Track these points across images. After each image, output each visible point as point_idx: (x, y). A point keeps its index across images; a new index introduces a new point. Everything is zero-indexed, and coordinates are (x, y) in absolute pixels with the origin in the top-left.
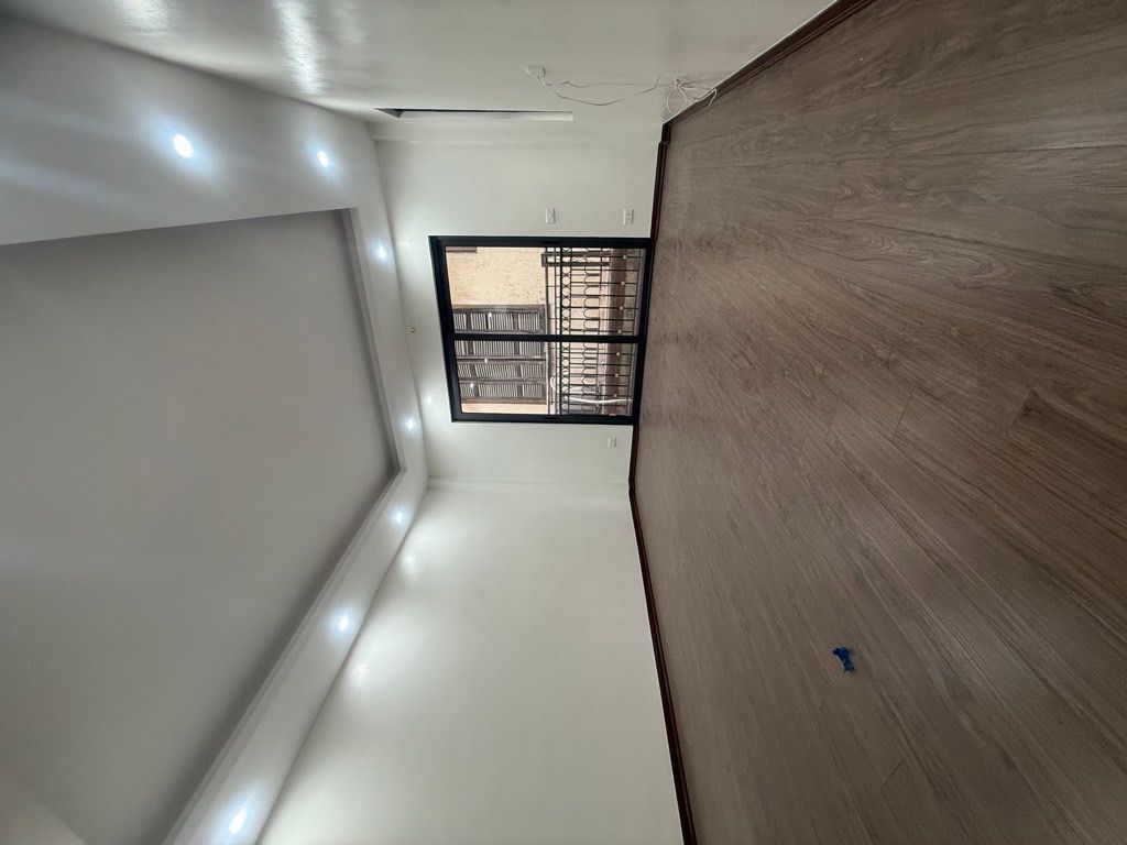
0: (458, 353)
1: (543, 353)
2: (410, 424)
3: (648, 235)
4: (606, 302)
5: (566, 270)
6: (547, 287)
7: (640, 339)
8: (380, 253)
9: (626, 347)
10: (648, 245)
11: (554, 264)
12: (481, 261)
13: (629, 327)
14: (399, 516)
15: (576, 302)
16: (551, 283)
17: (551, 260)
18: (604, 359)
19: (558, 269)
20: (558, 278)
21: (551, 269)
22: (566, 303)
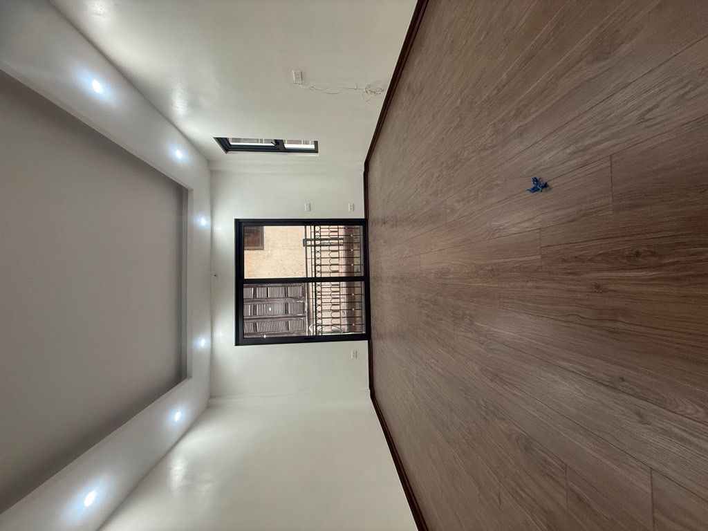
0: (245, 315)
1: (304, 312)
2: (202, 343)
3: (363, 217)
4: (343, 261)
5: (318, 248)
6: (307, 259)
7: (366, 279)
8: (202, 221)
9: (358, 284)
10: (364, 223)
11: (311, 246)
12: (266, 255)
13: (358, 269)
14: (178, 416)
15: (324, 262)
16: (309, 256)
17: (309, 243)
18: (344, 291)
19: (313, 248)
20: (313, 253)
21: (309, 248)
22: (318, 262)
